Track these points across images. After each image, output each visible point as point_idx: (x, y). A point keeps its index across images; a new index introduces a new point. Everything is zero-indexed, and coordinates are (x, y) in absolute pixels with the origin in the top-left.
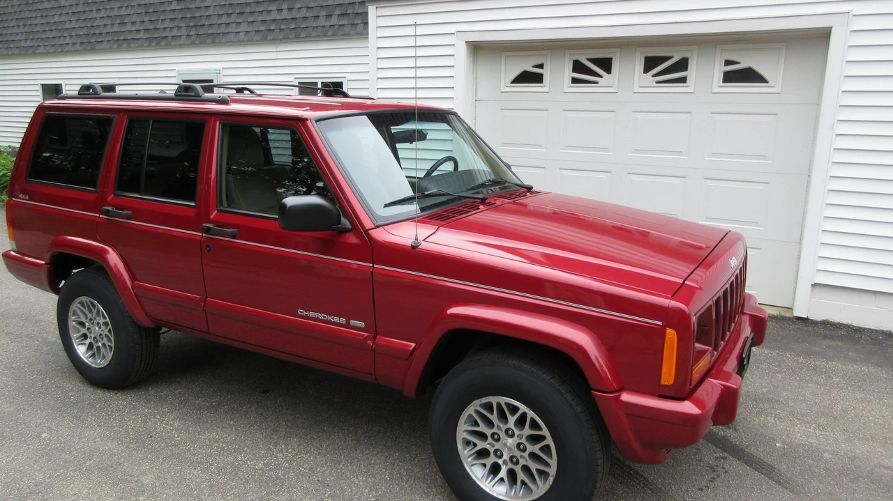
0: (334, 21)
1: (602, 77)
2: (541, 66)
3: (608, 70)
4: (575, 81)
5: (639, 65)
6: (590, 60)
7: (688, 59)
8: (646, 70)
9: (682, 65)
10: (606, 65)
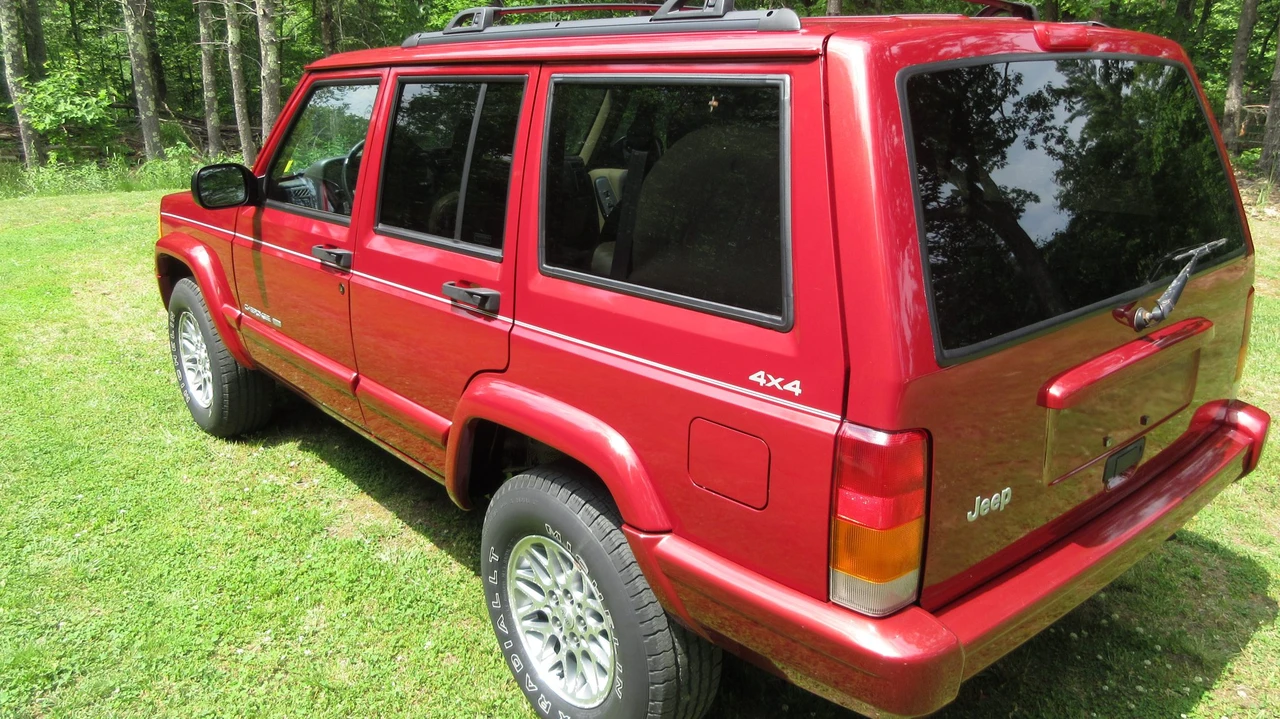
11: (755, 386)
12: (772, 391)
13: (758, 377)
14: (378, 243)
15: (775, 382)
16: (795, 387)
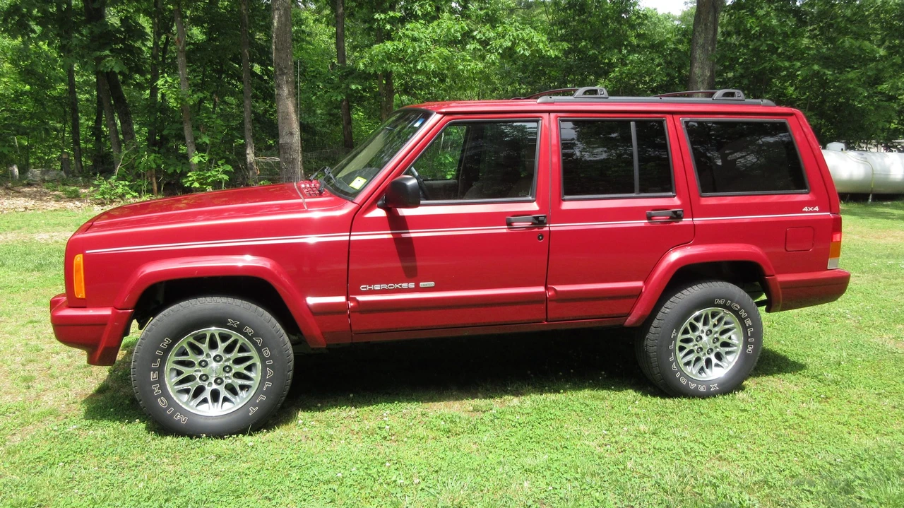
11: (805, 212)
12: (811, 212)
13: (806, 209)
14: (567, 206)
15: (811, 209)
16: (817, 209)
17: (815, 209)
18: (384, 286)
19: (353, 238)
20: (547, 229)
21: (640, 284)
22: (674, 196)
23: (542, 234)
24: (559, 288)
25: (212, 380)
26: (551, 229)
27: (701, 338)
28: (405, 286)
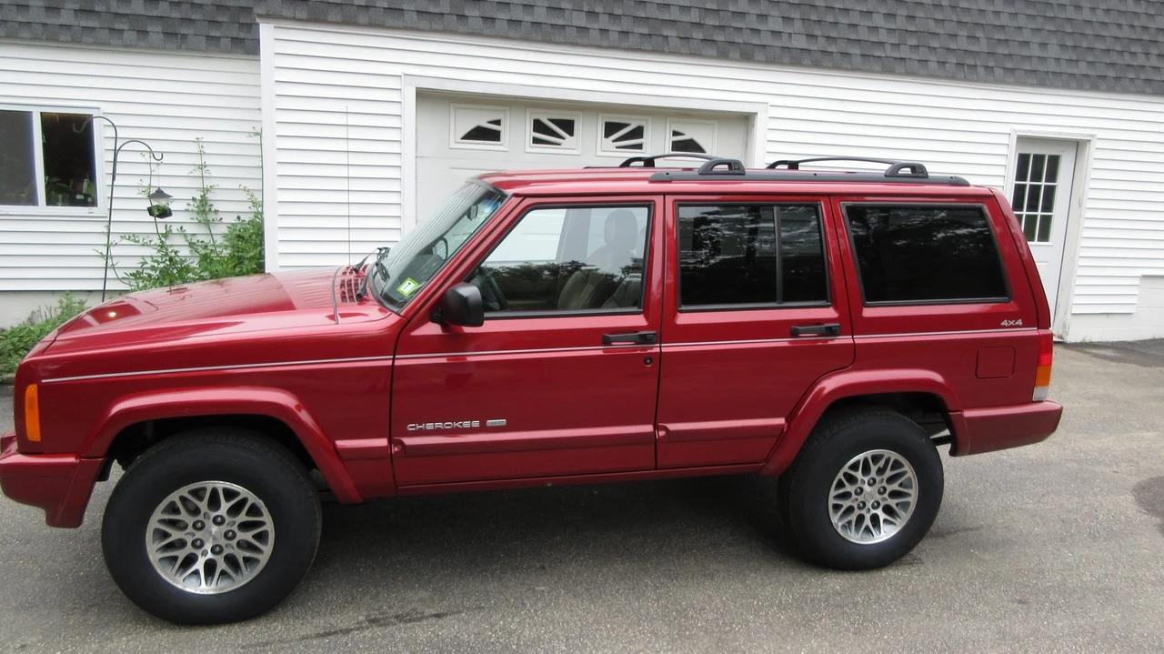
0: (66, 18)
1: (564, 139)
2: (498, 122)
3: (571, 134)
4: (536, 141)
5: (601, 130)
6: (552, 121)
7: (642, 128)
8: (607, 135)
9: (638, 132)
10: (568, 126)
17: (1017, 323)
18: (439, 425)
19: (397, 363)
20: (657, 350)
21: (781, 421)
22: (828, 306)
23: (651, 357)
24: (672, 427)
25: (208, 547)
26: (664, 350)
27: (862, 490)
28: (466, 424)
